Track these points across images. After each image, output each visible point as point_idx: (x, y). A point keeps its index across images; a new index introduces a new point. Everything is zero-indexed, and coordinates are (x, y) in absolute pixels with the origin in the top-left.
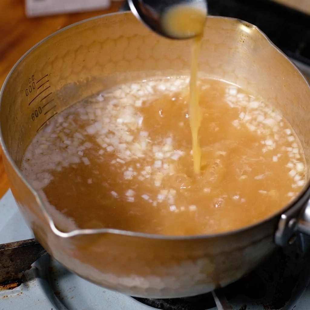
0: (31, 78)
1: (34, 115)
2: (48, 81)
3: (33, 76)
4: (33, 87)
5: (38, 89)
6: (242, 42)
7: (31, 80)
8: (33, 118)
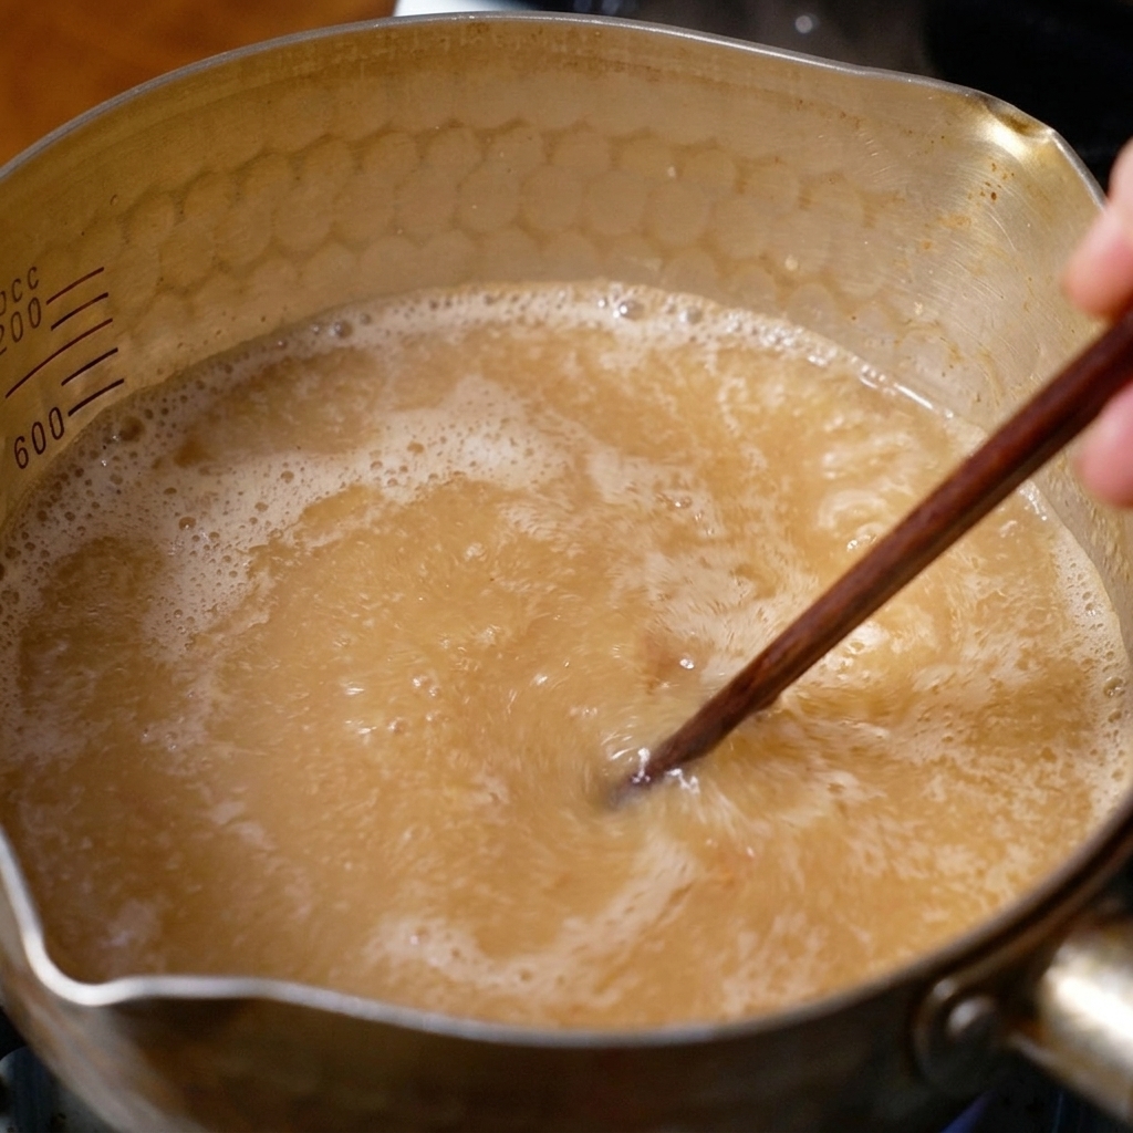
0: (24, 281)
1: (28, 445)
2: (105, 295)
3: (34, 269)
4: (31, 319)
5: (53, 327)
6: (987, 200)
7: (23, 288)
8: (22, 454)
